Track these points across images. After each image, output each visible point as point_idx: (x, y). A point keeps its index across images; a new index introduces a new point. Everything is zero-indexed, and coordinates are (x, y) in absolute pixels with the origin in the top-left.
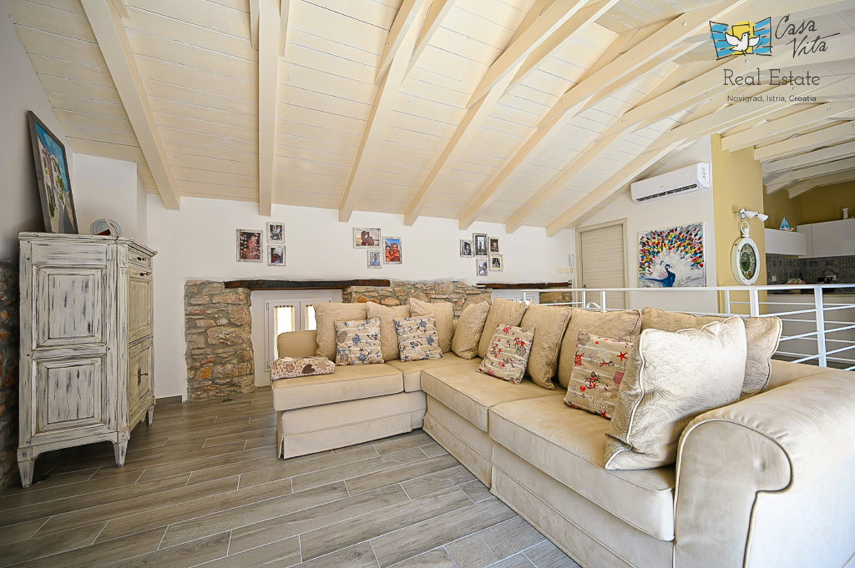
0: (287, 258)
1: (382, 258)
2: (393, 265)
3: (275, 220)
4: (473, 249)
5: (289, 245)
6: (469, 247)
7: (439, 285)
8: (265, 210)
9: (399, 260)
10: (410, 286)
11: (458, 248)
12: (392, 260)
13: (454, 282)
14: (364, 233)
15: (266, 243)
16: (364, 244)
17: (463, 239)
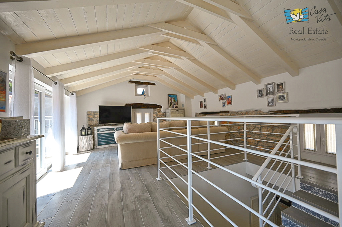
0: (207, 107)
1: (226, 104)
2: (229, 106)
3: (204, 98)
4: (264, 93)
5: (208, 103)
6: (262, 92)
7: (248, 112)
8: (203, 96)
9: (230, 104)
10: (236, 113)
11: (256, 94)
12: (229, 104)
13: (256, 111)
14: (221, 96)
15: (204, 103)
16: (221, 100)
17: (257, 89)
